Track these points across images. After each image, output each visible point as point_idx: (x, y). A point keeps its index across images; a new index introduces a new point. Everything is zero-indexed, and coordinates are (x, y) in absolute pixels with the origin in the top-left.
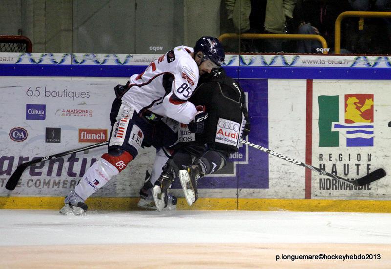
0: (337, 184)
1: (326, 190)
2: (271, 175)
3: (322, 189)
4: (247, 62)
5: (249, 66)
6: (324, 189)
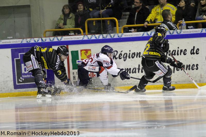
4: (44, 40)
5: (45, 42)
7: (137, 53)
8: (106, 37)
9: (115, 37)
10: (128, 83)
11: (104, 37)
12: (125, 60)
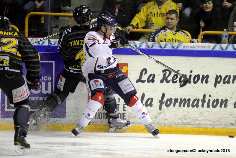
0: (106, 116)
1: (99, 120)
2: (67, 110)
3: (97, 118)
4: (53, 43)
5: (54, 45)
6: (98, 119)
7: (203, 76)
8: (152, 46)
9: (167, 48)
10: (184, 121)
11: (148, 47)
12: (181, 86)
